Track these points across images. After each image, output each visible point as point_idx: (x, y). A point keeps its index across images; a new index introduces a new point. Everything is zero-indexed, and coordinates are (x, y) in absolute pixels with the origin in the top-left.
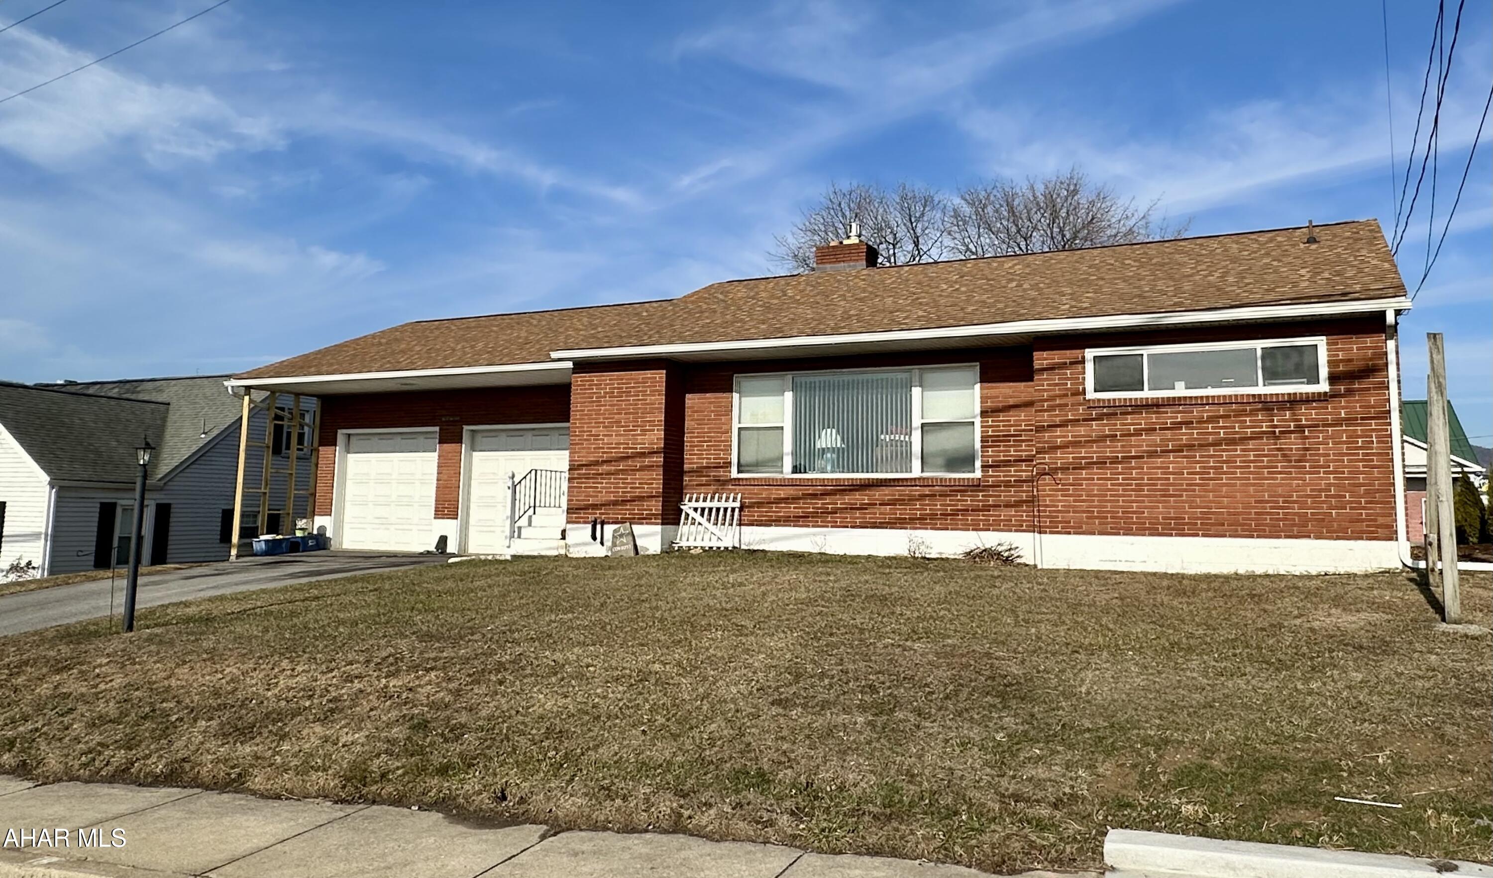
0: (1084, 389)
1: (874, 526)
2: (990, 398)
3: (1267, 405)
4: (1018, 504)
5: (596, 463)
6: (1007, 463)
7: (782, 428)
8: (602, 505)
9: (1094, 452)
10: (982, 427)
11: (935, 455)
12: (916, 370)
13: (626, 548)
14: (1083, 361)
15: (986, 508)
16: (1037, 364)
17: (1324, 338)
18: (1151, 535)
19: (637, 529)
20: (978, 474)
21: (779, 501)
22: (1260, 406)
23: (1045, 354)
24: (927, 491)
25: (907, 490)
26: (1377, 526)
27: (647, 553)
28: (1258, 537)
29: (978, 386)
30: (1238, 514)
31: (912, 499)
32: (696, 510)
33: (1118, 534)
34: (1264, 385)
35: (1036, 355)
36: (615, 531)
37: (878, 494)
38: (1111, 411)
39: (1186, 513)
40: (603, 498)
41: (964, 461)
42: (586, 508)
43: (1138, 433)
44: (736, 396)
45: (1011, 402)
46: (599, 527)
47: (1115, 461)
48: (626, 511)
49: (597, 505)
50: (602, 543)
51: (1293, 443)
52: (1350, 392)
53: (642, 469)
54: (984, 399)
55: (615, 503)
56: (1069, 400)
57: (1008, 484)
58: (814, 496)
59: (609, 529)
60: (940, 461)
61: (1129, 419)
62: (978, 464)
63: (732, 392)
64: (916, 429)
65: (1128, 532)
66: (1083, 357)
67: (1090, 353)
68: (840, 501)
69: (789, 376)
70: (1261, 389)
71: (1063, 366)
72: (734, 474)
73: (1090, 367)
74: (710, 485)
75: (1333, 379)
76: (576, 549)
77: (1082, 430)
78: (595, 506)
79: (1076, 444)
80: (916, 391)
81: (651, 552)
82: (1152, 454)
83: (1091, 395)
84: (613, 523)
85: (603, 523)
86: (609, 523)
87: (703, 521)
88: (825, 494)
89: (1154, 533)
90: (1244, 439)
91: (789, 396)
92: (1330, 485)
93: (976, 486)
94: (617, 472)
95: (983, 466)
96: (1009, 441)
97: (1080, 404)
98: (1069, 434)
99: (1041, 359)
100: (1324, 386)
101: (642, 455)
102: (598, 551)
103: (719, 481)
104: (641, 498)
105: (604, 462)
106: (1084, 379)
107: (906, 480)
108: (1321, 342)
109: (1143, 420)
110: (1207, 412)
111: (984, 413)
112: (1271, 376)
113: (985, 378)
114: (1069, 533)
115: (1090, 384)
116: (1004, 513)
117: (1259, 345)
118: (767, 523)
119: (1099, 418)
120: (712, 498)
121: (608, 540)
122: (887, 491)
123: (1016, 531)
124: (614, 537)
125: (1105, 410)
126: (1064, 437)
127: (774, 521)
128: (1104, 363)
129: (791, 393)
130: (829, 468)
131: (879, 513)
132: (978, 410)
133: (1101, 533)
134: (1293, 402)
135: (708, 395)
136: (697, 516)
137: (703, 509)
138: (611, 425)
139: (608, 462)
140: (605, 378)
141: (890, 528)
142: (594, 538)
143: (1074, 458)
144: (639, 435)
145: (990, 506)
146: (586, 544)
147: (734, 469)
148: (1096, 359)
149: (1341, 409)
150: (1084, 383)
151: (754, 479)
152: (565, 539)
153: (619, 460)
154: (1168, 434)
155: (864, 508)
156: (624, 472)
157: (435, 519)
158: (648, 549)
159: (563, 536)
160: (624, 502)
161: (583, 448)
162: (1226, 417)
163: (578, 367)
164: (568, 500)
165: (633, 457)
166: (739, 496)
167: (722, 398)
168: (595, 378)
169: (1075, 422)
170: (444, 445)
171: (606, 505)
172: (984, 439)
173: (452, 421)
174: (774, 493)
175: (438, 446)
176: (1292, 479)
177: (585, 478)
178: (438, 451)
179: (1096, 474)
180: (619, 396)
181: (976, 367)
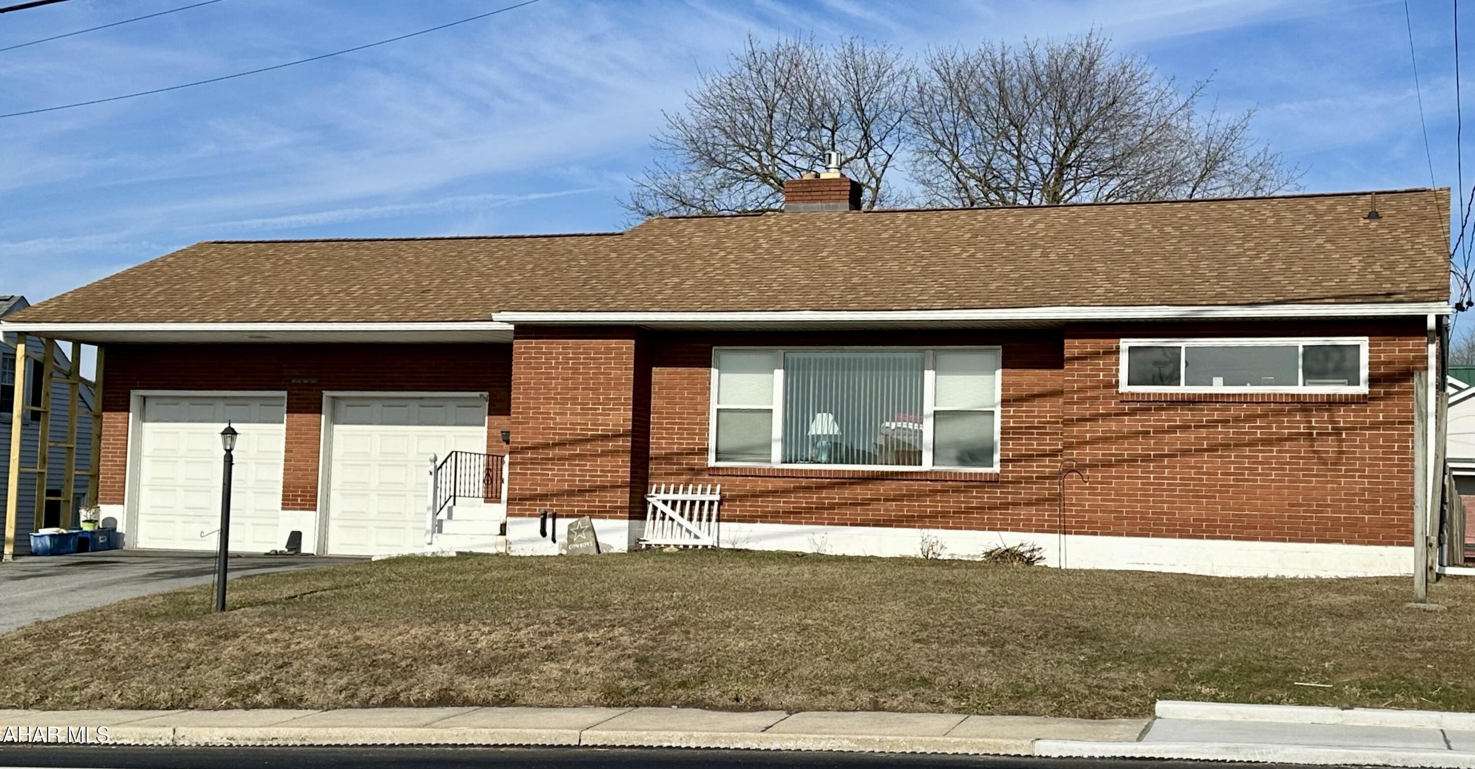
0: (1117, 382)
1: (877, 524)
2: (1011, 384)
3: (1304, 404)
4: (1040, 502)
5: (546, 446)
6: (1029, 458)
7: (770, 411)
8: (553, 495)
9: (1125, 449)
10: (1002, 417)
11: (948, 446)
12: (929, 350)
13: (584, 545)
14: (1117, 351)
15: (1005, 506)
16: (1067, 353)
17: (1367, 338)
18: (1181, 537)
19: (598, 523)
20: (997, 469)
21: (764, 494)
22: (1299, 406)
23: (1077, 342)
24: (939, 486)
25: (916, 485)
26: (1408, 532)
27: (612, 551)
28: (1290, 541)
29: (999, 372)
30: (1271, 517)
31: (921, 495)
32: (665, 502)
33: (1147, 536)
34: (1304, 385)
35: (1067, 342)
36: (570, 526)
37: (882, 488)
38: (1145, 405)
39: (1218, 515)
40: (552, 487)
41: (981, 453)
42: (533, 498)
43: (1172, 430)
44: (714, 372)
45: (1036, 390)
46: (549, 521)
47: (1146, 458)
48: (579, 503)
49: (547, 495)
50: (554, 540)
51: (1329, 447)
52: (1388, 395)
53: (604, 454)
54: (1005, 386)
55: (570, 493)
56: (1102, 392)
57: (1028, 480)
58: (808, 488)
59: (563, 524)
60: (953, 453)
61: (1164, 415)
62: (997, 457)
63: (710, 367)
64: (928, 416)
65: (1158, 534)
66: (1118, 348)
67: (1125, 344)
68: (836, 496)
69: (780, 351)
70: (1300, 389)
71: (1095, 355)
72: (712, 462)
73: (1124, 358)
74: (682, 474)
75: (1373, 381)
76: (520, 547)
77: (1113, 426)
78: (543, 497)
79: (1105, 440)
80: (929, 375)
81: (616, 549)
82: (1185, 453)
83: (1124, 388)
84: (568, 516)
85: (554, 517)
86: (562, 516)
87: (675, 515)
88: (820, 487)
89: (1184, 535)
90: (1281, 440)
91: (779, 374)
92: (1364, 489)
93: (994, 482)
94: (572, 457)
95: (1001, 461)
96: (1033, 434)
97: (1113, 398)
98: (1101, 428)
99: (1072, 347)
100: (1363, 388)
101: (605, 437)
102: (547, 548)
103: (693, 469)
104: (603, 488)
105: (555, 445)
106: (1117, 370)
107: (916, 473)
108: (1363, 342)
109: (1180, 416)
110: (1243, 410)
111: (1005, 402)
112: (1311, 375)
113: (1007, 363)
114: (1095, 534)
115: (1123, 376)
116: (1023, 512)
117: (1301, 342)
118: (751, 519)
119: (1133, 412)
120: (685, 490)
121: (562, 536)
122: (894, 484)
123: (1036, 531)
124: (569, 532)
125: (1138, 405)
126: (1094, 432)
127: (760, 517)
128: (1140, 355)
129: (782, 371)
130: (824, 458)
131: (882, 509)
132: (998, 398)
133: (1129, 535)
134: (1331, 403)
135: (680, 369)
136: (667, 509)
137: (674, 503)
138: (565, 401)
139: (561, 444)
140: (557, 346)
141: (896, 527)
142: (543, 533)
143: (1103, 455)
144: (600, 414)
145: (1009, 504)
146: (532, 540)
147: (712, 456)
148: (1131, 349)
149: (1379, 412)
150: (1116, 376)
151: (736, 469)
152: (505, 534)
153: (574, 442)
154: (1204, 432)
155: (865, 503)
156: (580, 456)
157: (283, 509)
158: (611, 547)
159: (503, 531)
160: (582, 492)
161: (529, 428)
162: (1264, 416)
163: (524, 330)
164: (509, 489)
165: (594, 438)
166: (718, 488)
167: (699, 373)
168: (544, 345)
169: (1106, 416)
170: (296, 415)
171: (559, 494)
172: (1004, 431)
173: (306, 384)
174: (761, 485)
175: (285, 416)
176: (1327, 482)
177: (532, 463)
178: (282, 422)
179: (1126, 472)
180: (575, 368)
181: (998, 351)
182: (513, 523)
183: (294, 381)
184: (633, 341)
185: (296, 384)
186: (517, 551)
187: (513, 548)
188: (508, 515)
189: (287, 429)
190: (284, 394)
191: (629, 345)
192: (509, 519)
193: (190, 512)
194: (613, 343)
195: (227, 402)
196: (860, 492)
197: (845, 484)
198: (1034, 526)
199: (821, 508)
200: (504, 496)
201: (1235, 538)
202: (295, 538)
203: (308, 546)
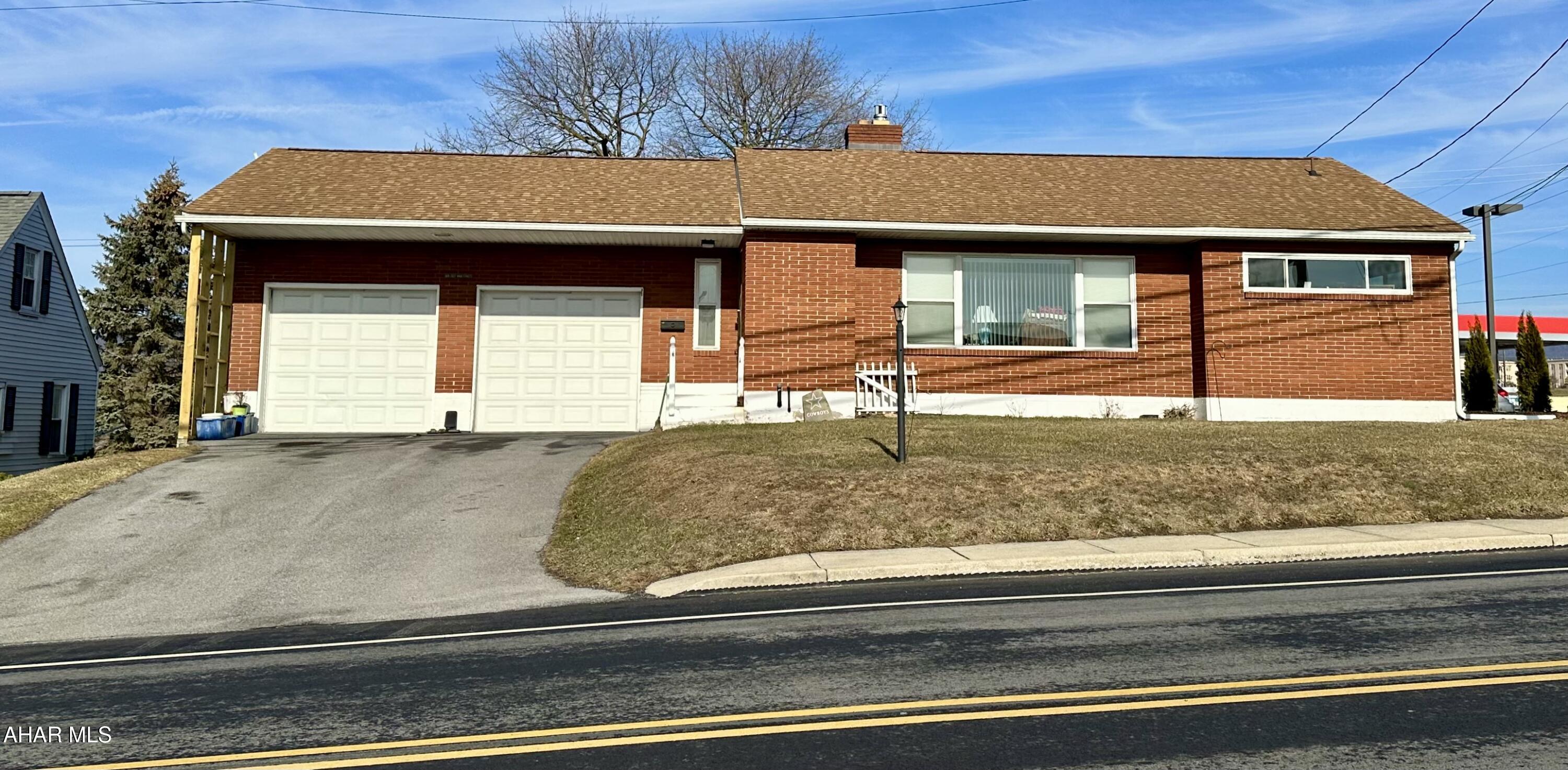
0: (1242, 284)
1: (1044, 392)
2: (1143, 285)
3: (1374, 302)
4: (1169, 374)
5: (779, 332)
6: (1160, 341)
7: (953, 303)
8: (786, 373)
9: (1250, 334)
10: (1138, 310)
11: (1099, 331)
12: (1078, 258)
13: (817, 413)
14: (1241, 262)
15: (1143, 377)
16: (1205, 262)
17: (1409, 256)
18: (1292, 398)
19: (829, 395)
20: (1135, 349)
21: (950, 371)
22: (1369, 303)
23: (1210, 254)
24: (1091, 362)
25: (1073, 362)
26: (1443, 391)
27: (841, 417)
28: (1368, 399)
29: (1133, 276)
30: (1353, 382)
31: (1077, 371)
32: (870, 377)
33: (1269, 397)
34: (1370, 287)
35: (1205, 254)
36: (804, 397)
37: (1047, 365)
38: (1262, 302)
39: (1318, 381)
40: (786, 366)
41: (1126, 338)
42: (768, 375)
43: (1282, 320)
44: (904, 270)
45: (1164, 290)
46: (784, 395)
47: (1266, 341)
48: (807, 381)
49: (780, 372)
50: (789, 410)
51: (1392, 332)
52: (1427, 297)
53: (831, 338)
54: (1139, 287)
55: (803, 371)
56: (1231, 292)
57: (1160, 358)
58: (987, 366)
59: (797, 398)
60: (1099, 338)
61: (1278, 309)
62: (1135, 341)
63: (901, 267)
64: (1080, 310)
65: (1276, 396)
66: (1241, 259)
67: (1246, 256)
68: (1010, 371)
69: (959, 256)
70: (1368, 291)
71: (1226, 265)
72: (906, 345)
73: (1245, 267)
74: (879, 355)
75: (1416, 286)
76: (757, 416)
77: (1240, 316)
78: (778, 374)
79: (1238, 327)
80: (1079, 277)
81: (844, 416)
82: (1294, 337)
83: (1247, 288)
84: (800, 390)
85: (789, 390)
86: (795, 390)
87: (881, 387)
88: (997, 365)
89: (1295, 396)
90: (1358, 328)
91: (958, 274)
92: (1413, 361)
93: (1133, 359)
94: (802, 341)
95: (1139, 343)
96: (1161, 322)
97: (1239, 295)
98: (1232, 319)
99: (1208, 258)
100: (1409, 291)
101: (832, 325)
102: (783, 417)
103: (890, 350)
104: (832, 367)
105: (786, 331)
106: (1241, 276)
107: (1071, 352)
108: (1407, 258)
109: (1288, 310)
110: (1331, 306)
111: (1139, 299)
112: (1375, 282)
113: (1140, 269)
114: (1232, 396)
115: (1246, 280)
116: (1156, 382)
117: (1367, 258)
118: (942, 390)
119: (1254, 307)
120: (885, 367)
121: (796, 407)
122: (1055, 361)
124: (805, 404)
125: (1258, 301)
126: (1227, 320)
127: (948, 388)
128: (1259, 264)
129: (961, 272)
131: (1046, 382)
132: (1134, 296)
133: (1256, 397)
134: (1393, 301)
135: (877, 270)
136: (873, 382)
137: (886, 377)
138: (794, 294)
139: (792, 330)
140: (786, 247)
141: (1059, 394)
142: (779, 404)
143: (1235, 338)
144: (827, 305)
145: (1146, 375)
146: (770, 411)
147: (905, 340)
148: (1251, 261)
149: (1420, 308)
150: (1241, 279)
151: (928, 350)
152: (742, 406)
153: (804, 329)
154: (1305, 322)
155: (1034, 377)
156: (812, 340)
157: (436, 391)
158: (840, 414)
159: (741, 402)
160: (812, 370)
161: (762, 316)
162: (1345, 310)
163: (754, 234)
164: (745, 368)
165: (821, 326)
166: (913, 365)
167: (891, 273)
168: (774, 246)
169: (1236, 310)
170: (449, 307)
171: (792, 372)
172: (1140, 321)
173: (460, 279)
174: (948, 363)
175: (438, 307)
176: (1389, 357)
177: (766, 346)
178: (435, 313)
179: (1251, 350)
180: (803, 266)
181: (1132, 259)
182: (749, 397)
183: (447, 276)
184: (854, 246)
185: (450, 279)
186: (755, 420)
187: (751, 417)
188: (745, 389)
189: (440, 319)
190: (437, 287)
191: (850, 249)
192: (747, 393)
193: (324, 397)
194: (836, 246)
195: (365, 294)
196: (1030, 369)
197: (1016, 361)
198: (1166, 392)
199: (998, 382)
200: (741, 374)
201: (1331, 398)
202: (451, 417)
203: (463, 425)
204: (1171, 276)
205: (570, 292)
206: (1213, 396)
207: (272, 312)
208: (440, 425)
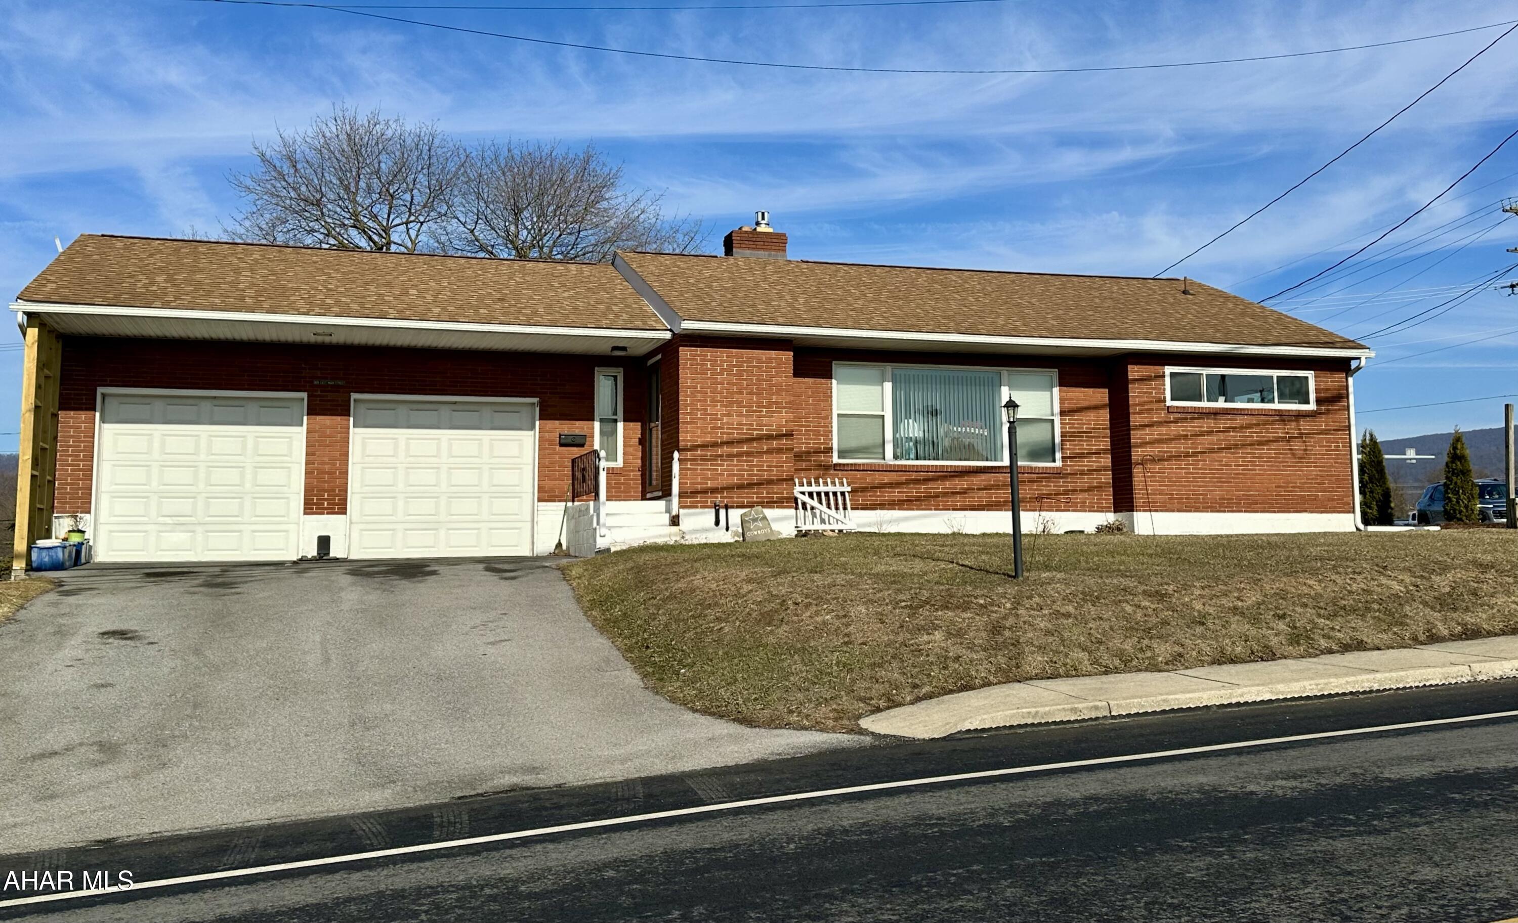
0: (1165, 398)
1: (973, 508)
2: (1067, 399)
3: (1282, 416)
4: (1090, 489)
5: (715, 445)
6: (1081, 456)
7: (883, 416)
8: (723, 489)
9: (1182, 447)
10: (1061, 424)
12: (1005, 372)
13: (756, 532)
14: (1164, 376)
15: (1066, 492)
16: (1131, 376)
17: (1312, 372)
18: (1212, 511)
19: (769, 513)
20: (1058, 463)
21: (882, 486)
22: (1277, 418)
23: (1136, 368)
25: (1001, 477)
26: (1342, 504)
27: (781, 537)
29: (1056, 390)
30: (1266, 496)
32: (803, 493)
33: (1190, 511)
34: (1279, 403)
35: (1130, 367)
36: (743, 516)
37: (976, 480)
38: (1184, 416)
39: (1234, 495)
40: (722, 481)
41: (1049, 452)
42: (704, 492)
43: (1202, 434)
44: (834, 382)
45: (1085, 404)
46: (722, 512)
47: (1187, 455)
49: (717, 489)
50: (727, 529)
51: (1297, 445)
52: (1328, 412)
53: (769, 452)
54: (1062, 401)
55: (740, 487)
56: (1154, 406)
57: (1082, 473)
58: (917, 481)
59: (735, 515)
60: (1024, 452)
61: (1196, 423)
62: (1058, 455)
63: (831, 378)
65: (1197, 510)
66: (1164, 373)
67: (1168, 370)
68: (940, 487)
69: (889, 368)
70: (1276, 406)
71: (1149, 379)
72: (836, 459)
73: (1168, 380)
74: (811, 470)
75: (1319, 401)
76: (694, 536)
77: (1164, 430)
78: (714, 490)
79: (1160, 441)
80: (1004, 390)
81: (784, 535)
82: (1212, 451)
83: (1169, 403)
84: (738, 507)
85: (727, 507)
86: (732, 507)
87: (815, 503)
88: (927, 480)
89: (1214, 510)
90: (1269, 442)
91: (888, 386)
92: (1317, 475)
93: (1057, 474)
94: (739, 455)
95: (1063, 457)
96: (1082, 437)
97: (1163, 410)
98: (1156, 433)
99: (1134, 372)
100: (1312, 406)
101: (770, 437)
102: (721, 536)
103: (820, 465)
104: (770, 482)
105: (723, 443)
106: (1164, 389)
107: (999, 467)
108: (1310, 374)
109: (1207, 424)
110: (1246, 420)
111: (1062, 413)
112: (1283, 398)
113: (1063, 383)
114: (1156, 511)
115: (1168, 394)
116: (1080, 497)
117: (1275, 373)
118: (882, 506)
119: (1176, 421)
121: (733, 525)
122: (984, 477)
123: (1090, 511)
124: (743, 522)
125: (1179, 416)
126: (1152, 434)
127: (879, 505)
128: (1179, 378)
129: (891, 384)
131: (975, 499)
132: (1057, 409)
133: (1179, 511)
134: (1300, 415)
135: (806, 380)
136: (806, 498)
137: (819, 494)
138: (731, 404)
139: (729, 443)
140: (723, 354)
141: (988, 510)
142: (717, 523)
143: (1159, 452)
144: (764, 416)
145: (1069, 490)
146: (706, 530)
147: (835, 455)
148: (1172, 375)
149: (1322, 423)
150: (1164, 393)
151: (860, 465)
152: (678, 525)
153: (740, 442)
154: (1222, 436)
155: (963, 492)
156: (749, 454)
157: (305, 513)
158: (780, 533)
159: (675, 521)
160: (750, 485)
161: (698, 428)
162: (1258, 425)
163: (686, 339)
164: (680, 483)
165: (759, 439)
166: (845, 480)
167: (821, 384)
168: (709, 353)
169: (1160, 424)
170: (318, 418)
171: (729, 488)
172: (1063, 435)
173: (332, 386)
174: (878, 478)
175: (305, 418)
176: (1297, 471)
177: (701, 460)
178: (302, 425)
179: (1174, 464)
180: (739, 374)
181: (1055, 373)
182: (685, 515)
183: (316, 382)
184: (792, 353)
185: (318, 386)
186: (691, 540)
187: (686, 537)
188: (680, 507)
189: (308, 432)
190: (304, 395)
191: (787, 357)
192: (681, 510)
193: (168, 520)
194: (773, 354)
195: (216, 402)
196: (962, 484)
197: (946, 476)
198: (1088, 507)
199: (928, 497)
200: (675, 489)
201: (1246, 511)
202: (324, 542)
203: (336, 550)
204: (1091, 390)
205: (455, 403)
206: (1140, 511)
207: (104, 422)
208: (312, 551)
